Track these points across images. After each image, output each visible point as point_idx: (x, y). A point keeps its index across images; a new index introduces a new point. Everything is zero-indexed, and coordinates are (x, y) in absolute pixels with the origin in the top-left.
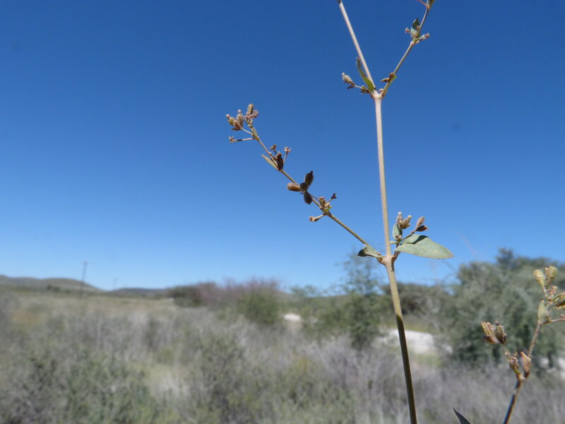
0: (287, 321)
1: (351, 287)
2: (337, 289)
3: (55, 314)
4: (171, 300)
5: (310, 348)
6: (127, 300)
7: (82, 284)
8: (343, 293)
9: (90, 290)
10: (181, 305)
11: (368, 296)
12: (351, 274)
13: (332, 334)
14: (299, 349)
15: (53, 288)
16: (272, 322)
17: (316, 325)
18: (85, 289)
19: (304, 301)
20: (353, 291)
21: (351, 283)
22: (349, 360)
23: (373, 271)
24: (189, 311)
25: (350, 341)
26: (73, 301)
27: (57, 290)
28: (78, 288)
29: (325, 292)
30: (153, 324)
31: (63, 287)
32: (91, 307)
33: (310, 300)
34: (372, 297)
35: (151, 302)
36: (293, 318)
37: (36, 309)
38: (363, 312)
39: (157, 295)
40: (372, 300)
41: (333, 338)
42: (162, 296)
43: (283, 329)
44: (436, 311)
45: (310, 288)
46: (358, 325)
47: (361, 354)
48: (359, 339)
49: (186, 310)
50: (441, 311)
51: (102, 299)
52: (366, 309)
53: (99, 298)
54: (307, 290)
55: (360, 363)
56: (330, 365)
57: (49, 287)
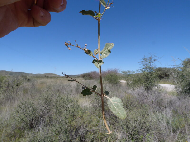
0: (121, 82)
1: (144, 70)
2: (139, 71)
3: (48, 84)
4: (83, 78)
5: (130, 91)
7: (55, 75)
8: (141, 72)
9: (58, 76)
10: (86, 79)
11: (150, 73)
12: (144, 65)
13: (138, 86)
14: (127, 92)
15: (46, 76)
16: (117, 83)
17: (132, 83)
18: (56, 76)
19: (127, 76)
20: (145, 71)
21: (144, 68)
23: (152, 64)
24: (89, 81)
25: (144, 88)
26: (53, 80)
27: (48, 77)
28: (54, 76)
29: (134, 72)
30: (78, 86)
31: (50, 76)
32: (59, 81)
33: (129, 75)
34: (152, 73)
36: (123, 82)
37: (42, 83)
38: (148, 78)
40: (151, 74)
41: (138, 87)
42: (80, 77)
43: (120, 85)
44: (175, 76)
45: (129, 71)
46: (147, 82)
47: (148, 92)
48: (148, 87)
49: (88, 81)
50: (177, 76)
51: (62, 79)
52: (150, 77)
53: (60, 78)
54: (128, 72)
55: (148, 95)
56: (138, 96)
57: (45, 76)
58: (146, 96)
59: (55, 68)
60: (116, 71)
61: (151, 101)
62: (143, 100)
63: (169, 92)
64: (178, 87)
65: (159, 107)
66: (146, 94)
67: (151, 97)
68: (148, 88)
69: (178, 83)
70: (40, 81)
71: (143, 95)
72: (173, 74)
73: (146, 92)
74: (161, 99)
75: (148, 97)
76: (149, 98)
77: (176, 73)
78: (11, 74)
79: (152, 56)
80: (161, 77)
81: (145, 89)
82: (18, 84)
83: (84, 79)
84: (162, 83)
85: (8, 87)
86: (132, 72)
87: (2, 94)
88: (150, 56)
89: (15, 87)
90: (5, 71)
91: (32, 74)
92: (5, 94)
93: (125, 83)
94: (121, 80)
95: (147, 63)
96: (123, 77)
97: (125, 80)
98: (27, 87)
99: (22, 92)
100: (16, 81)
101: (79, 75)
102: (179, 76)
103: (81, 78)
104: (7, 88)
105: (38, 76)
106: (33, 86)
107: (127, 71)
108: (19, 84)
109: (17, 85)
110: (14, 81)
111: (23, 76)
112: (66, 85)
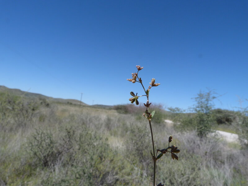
0: (166, 122)
1: (198, 109)
2: (191, 110)
3: (71, 113)
4: (115, 111)
5: (177, 135)
6: (98, 109)
7: (81, 102)
8: (194, 112)
9: (84, 104)
10: (120, 113)
11: (206, 114)
12: (199, 103)
13: (188, 130)
15: (70, 103)
16: (160, 123)
17: (180, 125)
18: (81, 104)
19: (175, 115)
20: (199, 111)
21: (198, 107)
22: (196, 142)
23: (210, 102)
24: (124, 115)
25: (197, 133)
26: (77, 108)
27: (71, 104)
28: (79, 103)
29: (184, 111)
30: (109, 120)
31: (74, 103)
32: (85, 111)
33: (177, 114)
34: (208, 114)
35: (107, 111)
36: (169, 122)
37: (64, 111)
38: (203, 121)
39: (110, 108)
40: (208, 116)
42: (112, 108)
43: (164, 126)
44: (240, 123)
45: (177, 108)
46: (201, 126)
47: (202, 139)
49: (122, 115)
50: (243, 123)
51: (89, 108)
52: (205, 119)
53: (87, 108)
56: (187, 143)
57: (68, 103)
58: (198, 145)
60: (160, 106)
61: (204, 152)
62: (193, 149)
63: (229, 144)
64: (244, 137)
65: (215, 162)
66: (199, 142)
67: (205, 147)
68: (201, 134)
69: (243, 132)
70: (61, 108)
71: (194, 143)
72: (238, 119)
73: (198, 138)
74: (218, 151)
75: (201, 145)
76: (201, 148)
77: (242, 118)
79: (210, 92)
80: (220, 122)
83: (118, 112)
84: (221, 130)
85: (22, 110)
86: (182, 110)
88: (208, 92)
90: (19, 91)
91: (51, 98)
93: (172, 124)
94: (166, 119)
95: (203, 100)
96: (169, 116)
97: (170, 120)
98: (44, 113)
99: (38, 119)
100: (32, 104)
101: (112, 106)
102: (245, 123)
104: (19, 112)
105: (59, 102)
106: (52, 113)
108: (35, 108)
110: (29, 104)
111: (40, 99)
112: (94, 117)
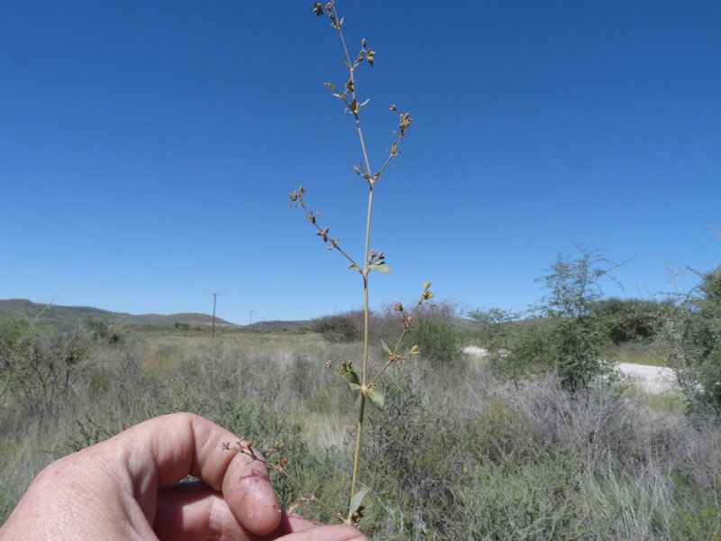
0: (466, 355)
1: (556, 309)
2: (537, 313)
3: (187, 357)
4: (319, 335)
5: (503, 390)
6: (266, 336)
7: (214, 319)
9: (223, 325)
10: (332, 340)
11: (580, 320)
12: (557, 292)
13: (532, 372)
14: (490, 394)
15: (181, 325)
16: (449, 358)
17: (510, 360)
18: (216, 325)
19: (490, 330)
20: (561, 313)
21: (557, 303)
22: (559, 405)
23: (587, 287)
24: (343, 346)
25: (559, 380)
26: (205, 340)
27: (186, 328)
28: (210, 324)
29: (516, 317)
30: (301, 365)
31: (193, 324)
32: (228, 346)
33: (497, 327)
34: (586, 321)
35: (295, 337)
36: (476, 352)
37: (165, 352)
38: (574, 342)
39: (302, 328)
40: (586, 326)
41: (533, 376)
42: (307, 329)
43: (464, 366)
44: (678, 336)
45: (496, 312)
46: (569, 359)
47: (574, 396)
48: (571, 378)
49: (338, 345)
50: (685, 336)
51: (239, 336)
52: (579, 337)
53: (234, 335)
54: (492, 315)
55: (574, 409)
56: (533, 412)
57: (177, 326)
58: (566, 414)
59: (215, 295)
60: (446, 309)
61: (586, 434)
62: (553, 428)
63: (655, 398)
64: (692, 377)
65: (619, 458)
66: (567, 406)
67: (585, 418)
68: (572, 381)
69: (689, 364)
70: (155, 343)
71: (555, 409)
72: (669, 325)
73: (565, 395)
74: (625, 427)
75: (573, 415)
76: (576, 422)
77: (681, 323)
78: (51, 313)
79: (587, 256)
80: (619, 336)
81: (563, 383)
82: (72, 353)
83: (326, 339)
84: (624, 361)
85: (35, 365)
86: (510, 316)
87: (9, 393)
88: (582, 257)
89: (61, 364)
90: (27, 304)
91: (126, 315)
92: (22, 394)
93: (484, 358)
94: (467, 345)
95: (569, 282)
96: (476, 335)
97: (480, 346)
98: (106, 365)
99: (88, 385)
100: (66, 344)
101: (307, 322)
102: (690, 333)
103: (313, 335)
104: (29, 371)
105: (151, 325)
106: (131, 363)
107: (491, 311)
108: (75, 356)
109: (71, 360)
110: (57, 343)
111: (92, 325)
112: (256, 362)
